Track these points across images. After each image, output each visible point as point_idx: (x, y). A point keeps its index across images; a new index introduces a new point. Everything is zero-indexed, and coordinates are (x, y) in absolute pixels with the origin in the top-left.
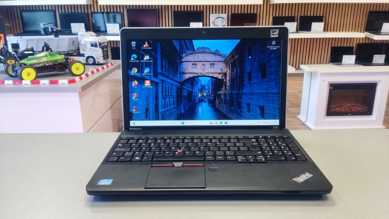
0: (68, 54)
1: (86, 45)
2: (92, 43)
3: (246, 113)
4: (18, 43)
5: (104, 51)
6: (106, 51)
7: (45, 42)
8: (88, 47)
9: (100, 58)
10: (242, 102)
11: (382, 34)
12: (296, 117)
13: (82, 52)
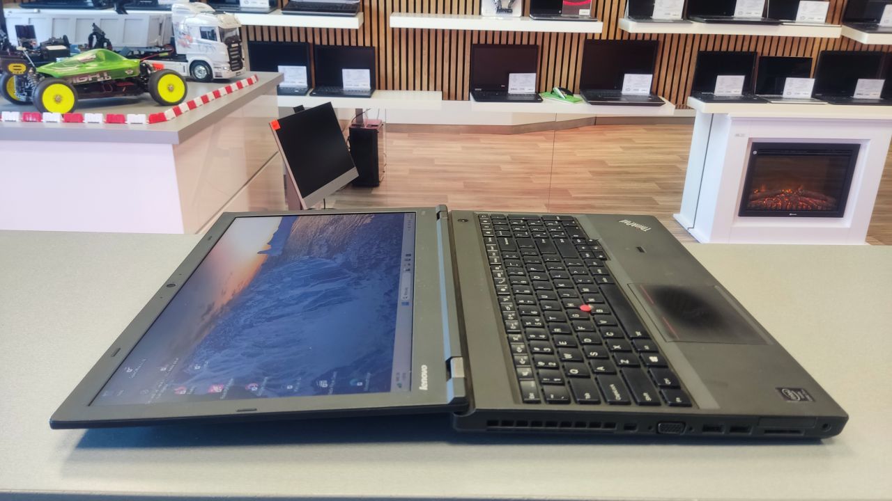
0: (148, 55)
1: (189, 35)
2: (203, 30)
4: (31, 24)
5: (231, 50)
6: (236, 49)
7: (96, 24)
8: (194, 38)
9: (223, 65)
11: (880, 30)
12: (671, 216)
13: (180, 50)
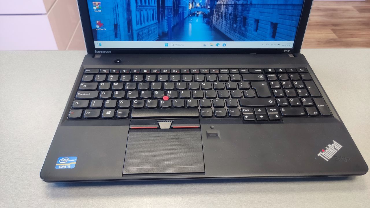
3: (253, 32)
10: (248, 17)
